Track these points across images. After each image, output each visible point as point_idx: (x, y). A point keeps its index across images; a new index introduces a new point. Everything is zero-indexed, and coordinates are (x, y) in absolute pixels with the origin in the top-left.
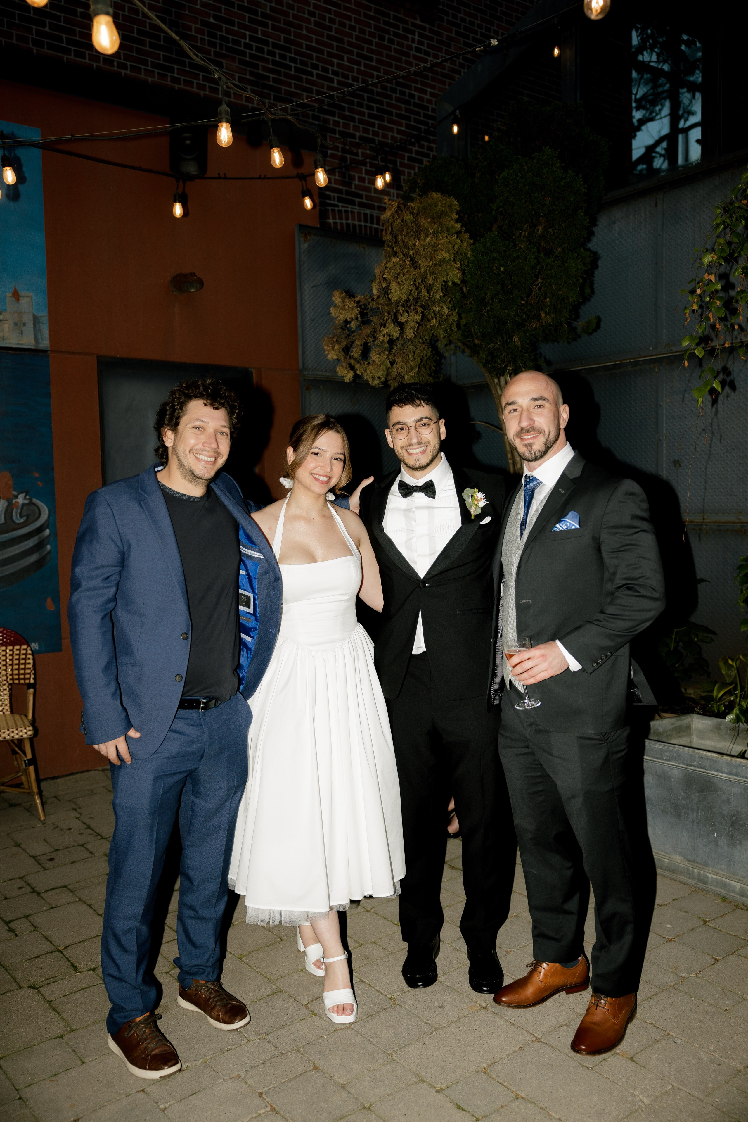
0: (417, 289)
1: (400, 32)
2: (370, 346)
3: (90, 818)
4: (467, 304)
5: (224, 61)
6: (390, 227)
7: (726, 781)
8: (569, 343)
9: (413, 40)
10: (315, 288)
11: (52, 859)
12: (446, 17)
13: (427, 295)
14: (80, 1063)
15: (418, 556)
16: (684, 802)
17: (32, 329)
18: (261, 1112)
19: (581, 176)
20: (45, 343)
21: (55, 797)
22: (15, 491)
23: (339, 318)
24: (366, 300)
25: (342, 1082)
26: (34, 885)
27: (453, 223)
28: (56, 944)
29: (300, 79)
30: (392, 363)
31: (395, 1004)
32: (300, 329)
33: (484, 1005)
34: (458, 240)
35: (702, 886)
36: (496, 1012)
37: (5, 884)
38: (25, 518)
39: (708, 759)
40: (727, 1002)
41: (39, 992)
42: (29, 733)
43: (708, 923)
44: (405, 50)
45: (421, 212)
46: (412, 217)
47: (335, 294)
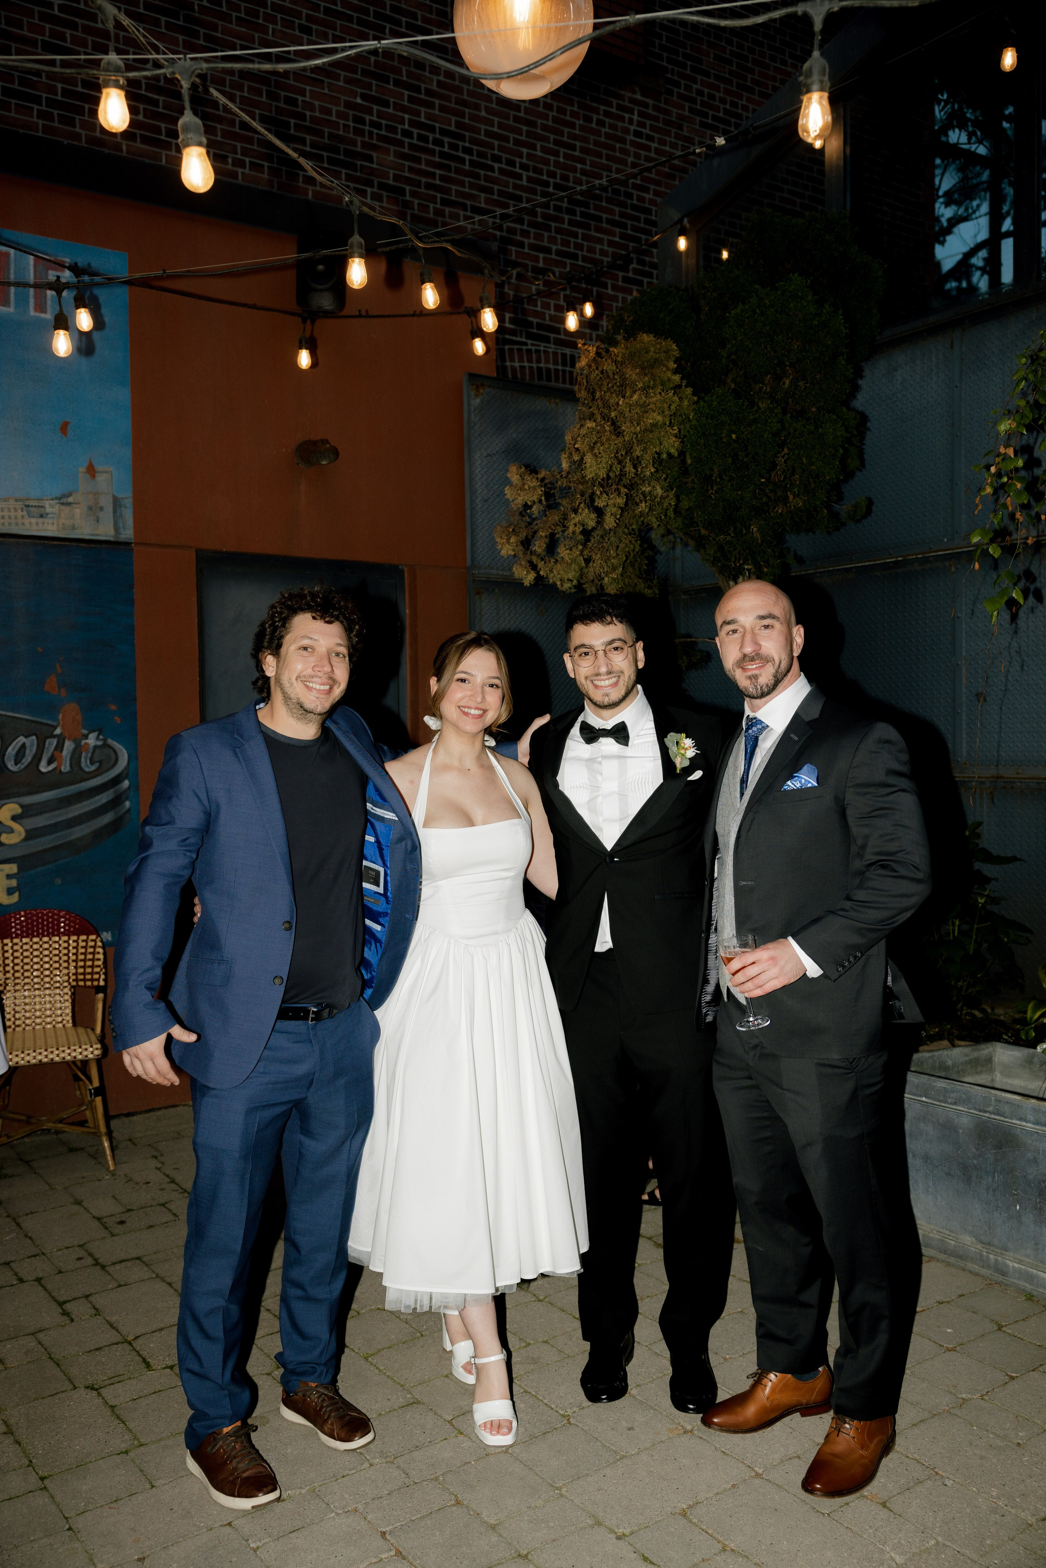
0: (620, 462)
1: (614, 110)
2: (558, 539)
3: (175, 1169)
4: (687, 483)
5: (374, 155)
6: (584, 381)
7: (1031, 1133)
8: (829, 533)
9: (631, 121)
10: (489, 458)
11: (122, 1222)
12: (676, 90)
13: (634, 471)
14: (149, 1486)
15: (604, 821)
16: (975, 1162)
17: (111, 515)
18: (383, 1557)
19: (840, 312)
20: (128, 534)
21: (130, 1140)
22: (85, 728)
23: (516, 502)
24: (553, 476)
25: (492, 1521)
26: (97, 1256)
27: (669, 374)
28: (124, 1333)
29: (477, 176)
30: (588, 561)
31: (570, 1423)
32: (468, 513)
33: (689, 1427)
34: (676, 398)
35: (1000, 1278)
36: (705, 1437)
37: (59, 1253)
38: (97, 764)
39: (1007, 1103)
40: (1021, 1434)
41: (99, 1395)
42: (97, 1052)
43: (1004, 1329)
44: (619, 134)
45: (627, 360)
46: (615, 367)
47: (512, 469)
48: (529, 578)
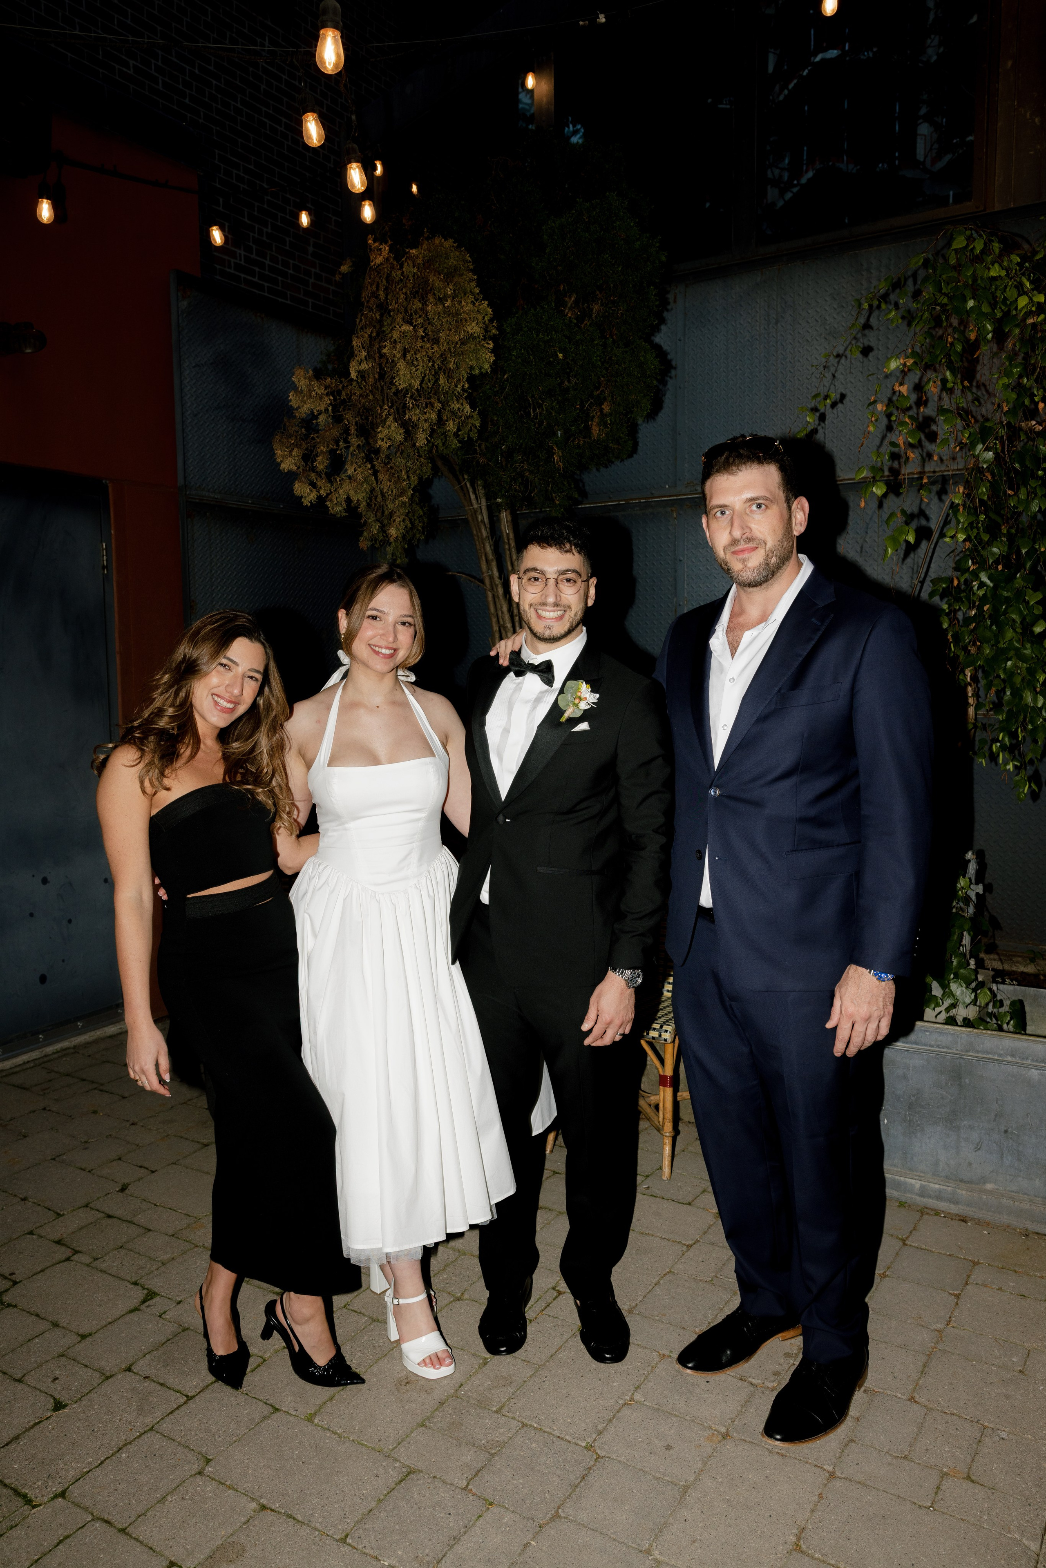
0: (435, 374)
10: (197, 368)
19: (658, 238)
23: (301, 410)
27: (473, 284)
32: (178, 427)
45: (428, 263)
46: (415, 270)
47: (298, 372)
48: (311, 496)
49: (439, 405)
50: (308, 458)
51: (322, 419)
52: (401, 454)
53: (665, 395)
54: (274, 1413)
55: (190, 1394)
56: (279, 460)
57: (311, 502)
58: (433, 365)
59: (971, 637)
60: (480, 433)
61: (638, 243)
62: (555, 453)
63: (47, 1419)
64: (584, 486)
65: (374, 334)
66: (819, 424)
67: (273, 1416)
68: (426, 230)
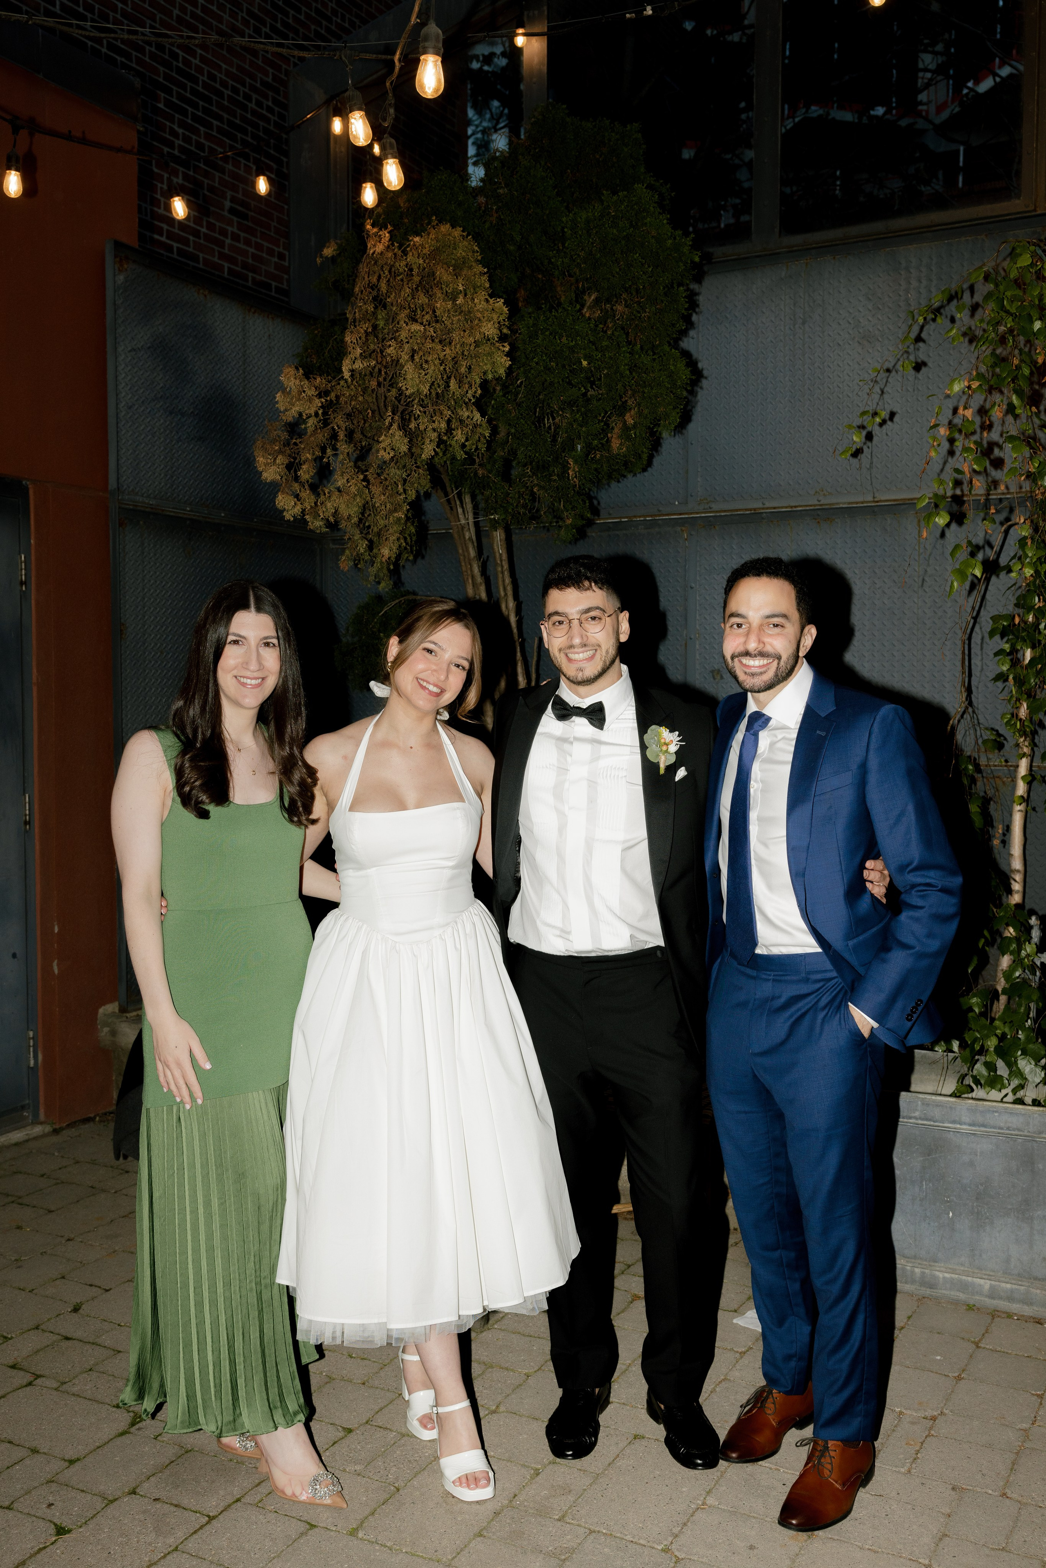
7: (966, 1135)
10: (133, 353)
23: (289, 413)
32: (112, 421)
39: (937, 1106)
43: (981, 1345)
45: (435, 254)
46: (421, 261)
47: (287, 370)
48: (296, 510)
49: (449, 413)
50: (292, 467)
51: (311, 422)
52: (396, 464)
53: (694, 407)
54: (311, 1529)
55: (211, 1514)
56: (260, 469)
57: (294, 517)
58: (445, 369)
59: (1037, 680)
60: (489, 443)
61: (670, 241)
62: (569, 468)
63: (52, 1544)
64: (599, 503)
65: (370, 330)
66: (865, 444)
67: (310, 1532)
68: (434, 218)
